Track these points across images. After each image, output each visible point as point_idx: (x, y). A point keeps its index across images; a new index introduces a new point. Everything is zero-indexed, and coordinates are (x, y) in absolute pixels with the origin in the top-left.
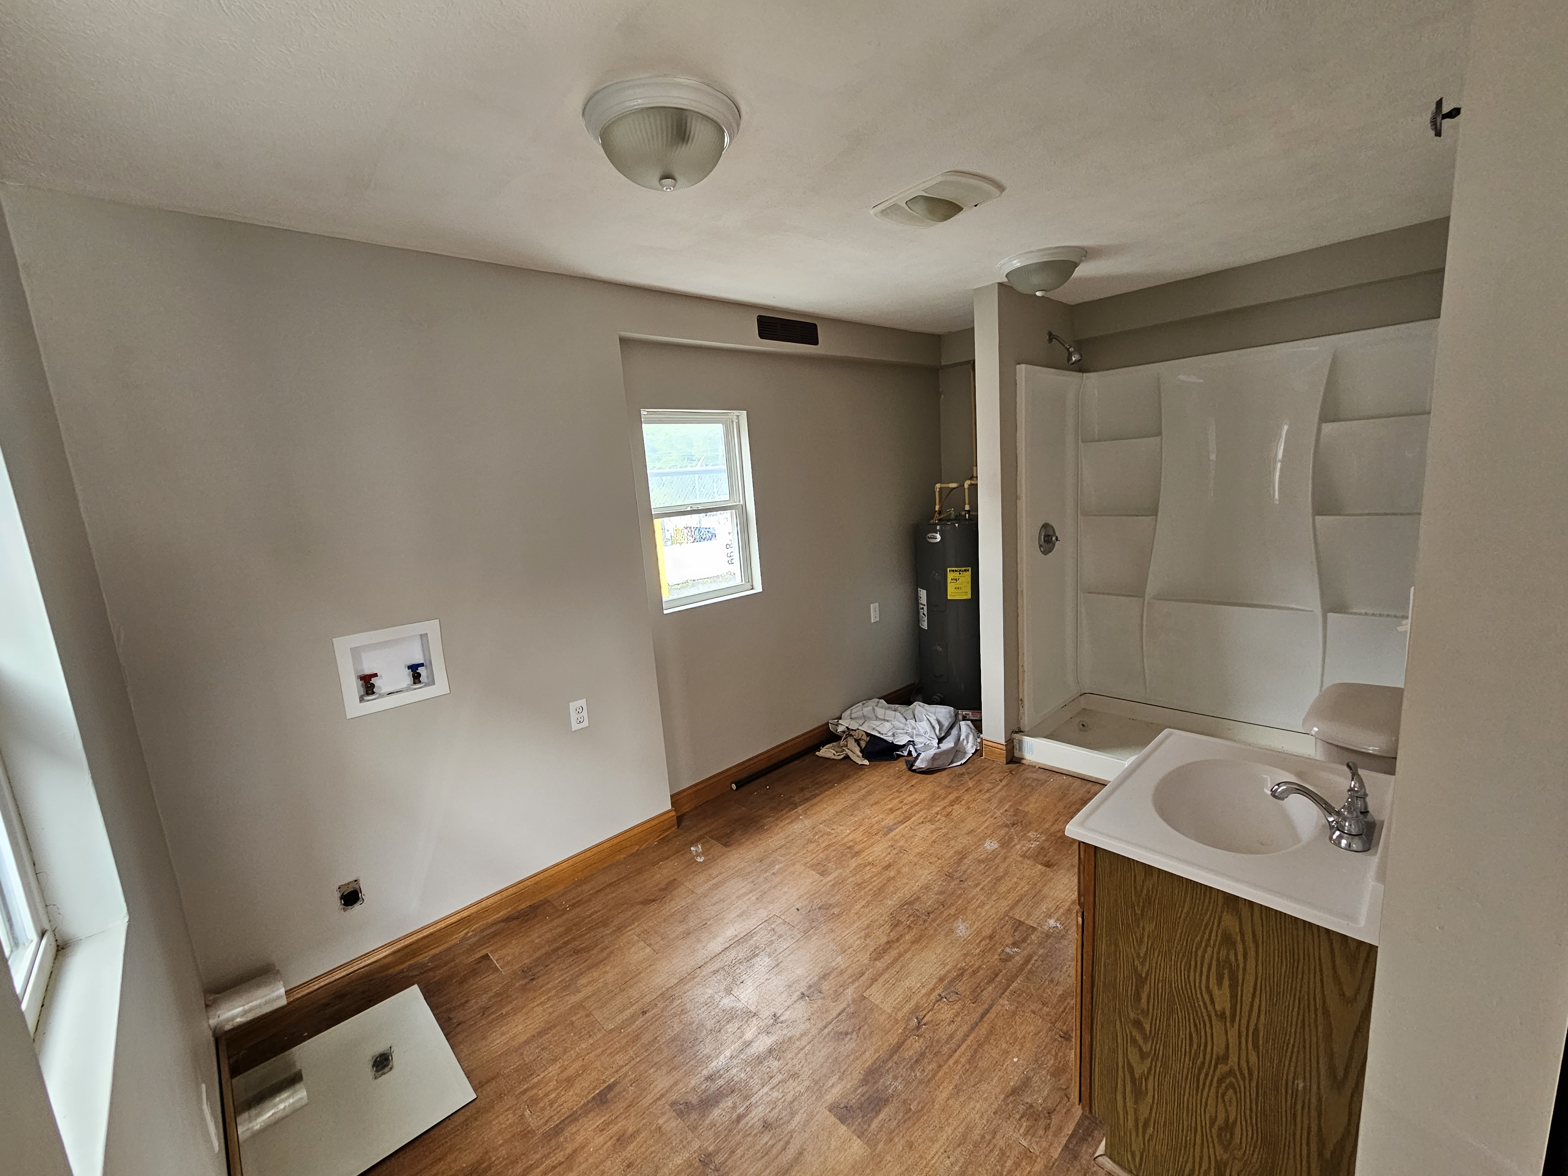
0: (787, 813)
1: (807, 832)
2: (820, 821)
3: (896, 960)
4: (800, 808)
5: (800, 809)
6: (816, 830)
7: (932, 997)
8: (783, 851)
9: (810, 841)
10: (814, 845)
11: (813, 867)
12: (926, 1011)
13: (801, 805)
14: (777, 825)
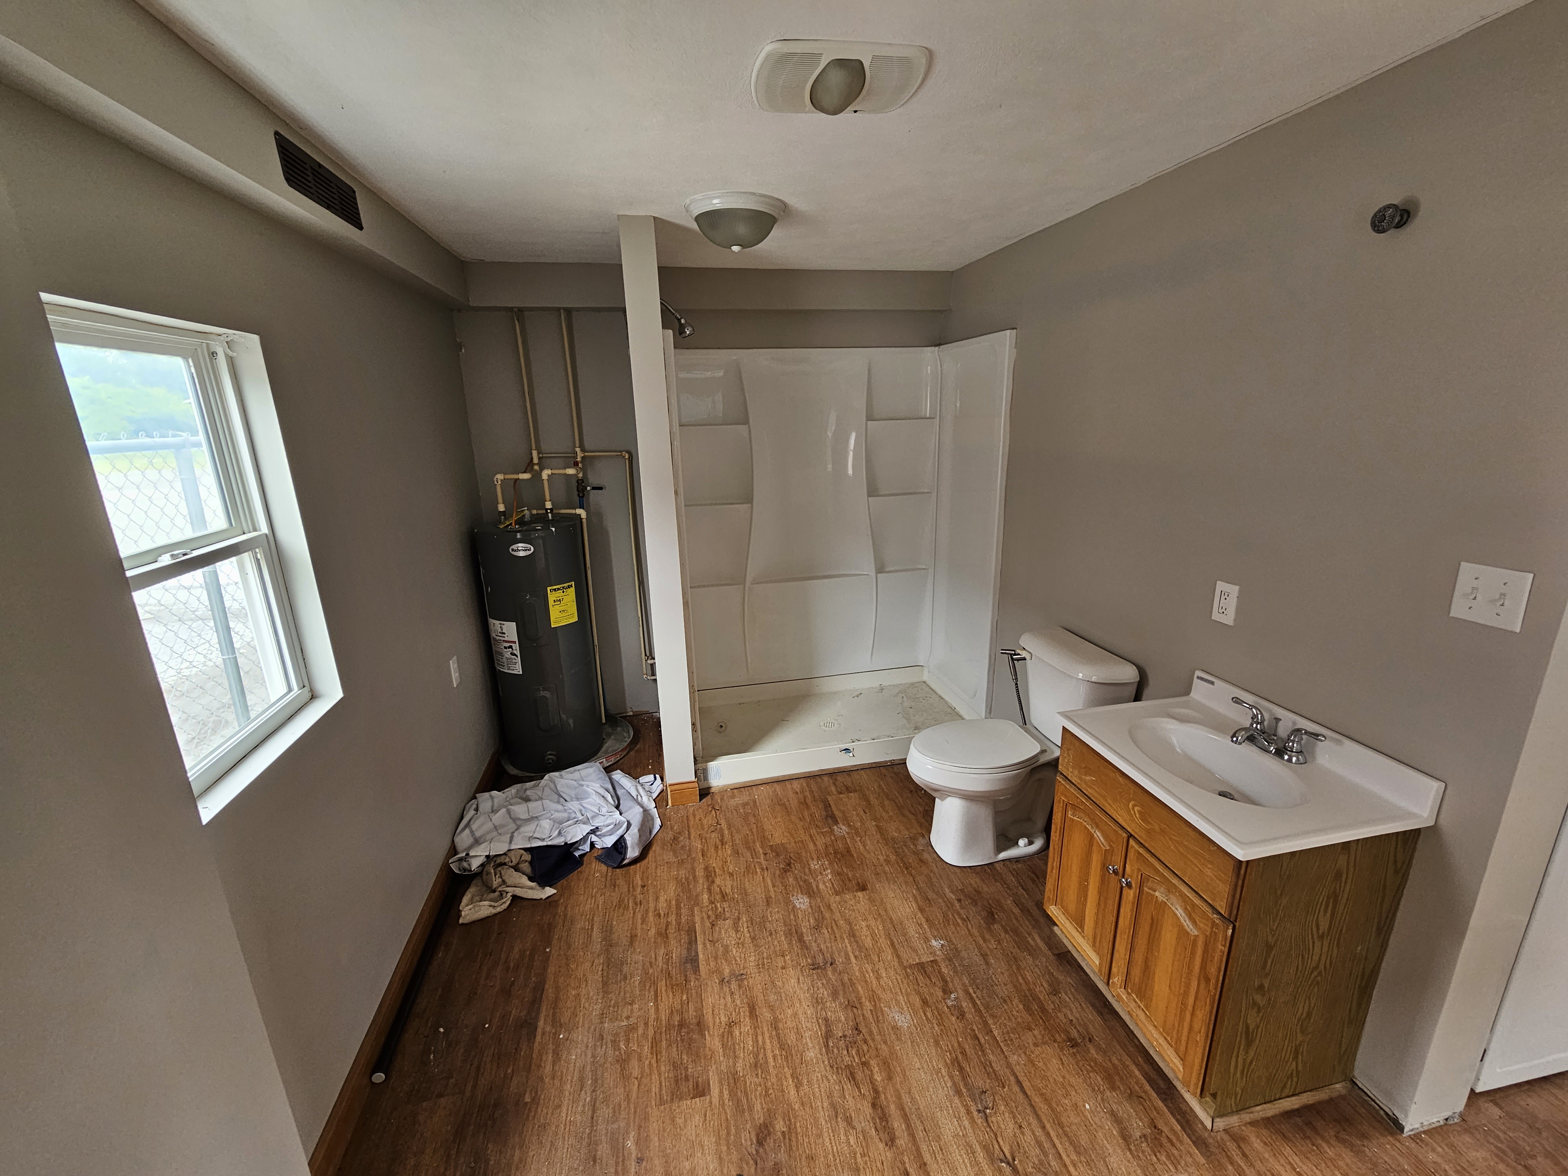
0: (531, 1048)
1: (600, 1051)
2: (596, 1021)
3: (906, 1117)
4: (541, 1023)
5: (543, 1024)
6: (608, 1038)
7: (979, 1121)
8: (605, 1112)
9: (623, 1062)
10: (634, 1063)
11: (676, 1095)
12: (995, 1142)
13: (537, 1018)
14: (541, 1079)
